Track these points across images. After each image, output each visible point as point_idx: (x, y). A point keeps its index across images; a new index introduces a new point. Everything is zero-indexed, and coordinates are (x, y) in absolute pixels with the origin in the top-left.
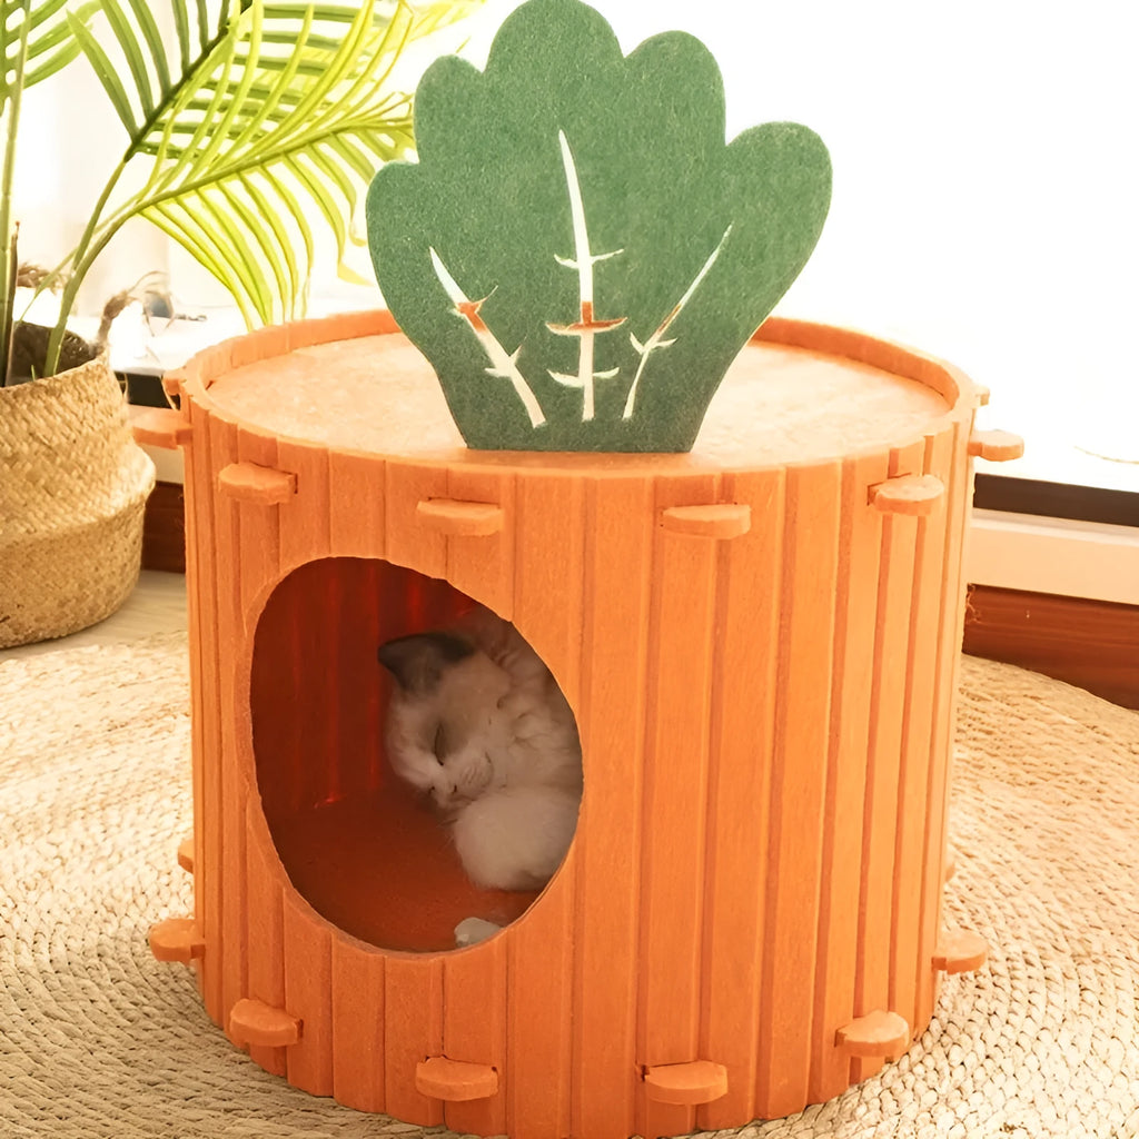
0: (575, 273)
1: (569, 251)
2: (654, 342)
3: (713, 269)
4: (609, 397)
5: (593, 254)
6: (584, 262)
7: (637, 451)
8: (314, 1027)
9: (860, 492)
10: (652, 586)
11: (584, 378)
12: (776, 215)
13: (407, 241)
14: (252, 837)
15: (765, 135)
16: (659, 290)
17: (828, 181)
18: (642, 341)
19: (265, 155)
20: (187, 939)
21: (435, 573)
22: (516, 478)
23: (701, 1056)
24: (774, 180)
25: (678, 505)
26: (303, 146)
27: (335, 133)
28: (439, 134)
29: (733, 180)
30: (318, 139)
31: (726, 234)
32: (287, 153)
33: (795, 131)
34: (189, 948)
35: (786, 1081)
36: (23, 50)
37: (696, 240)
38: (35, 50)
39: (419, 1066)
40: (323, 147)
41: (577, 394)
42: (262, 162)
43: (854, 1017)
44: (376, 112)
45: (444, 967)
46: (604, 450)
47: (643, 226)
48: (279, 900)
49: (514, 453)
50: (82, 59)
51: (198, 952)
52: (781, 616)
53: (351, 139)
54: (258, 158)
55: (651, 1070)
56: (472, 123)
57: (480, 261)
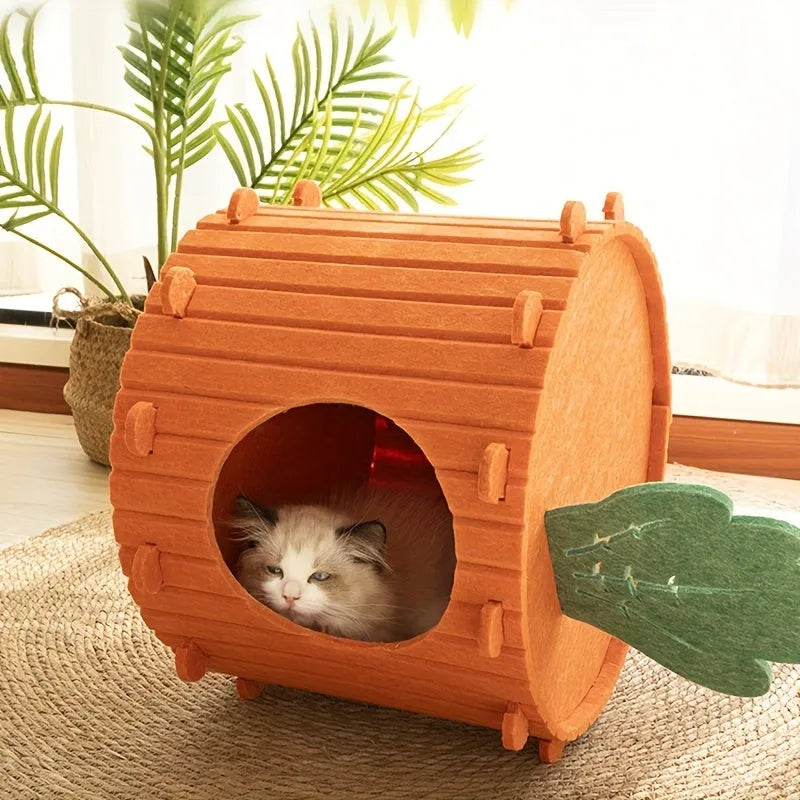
19: (338, 189)
26: (363, 182)
27: (382, 174)
30: (372, 178)
32: (352, 187)
36: (182, 147)
38: (192, 146)
40: (375, 183)
42: (338, 193)
44: (405, 162)
50: (218, 148)
53: (392, 176)
54: (335, 192)
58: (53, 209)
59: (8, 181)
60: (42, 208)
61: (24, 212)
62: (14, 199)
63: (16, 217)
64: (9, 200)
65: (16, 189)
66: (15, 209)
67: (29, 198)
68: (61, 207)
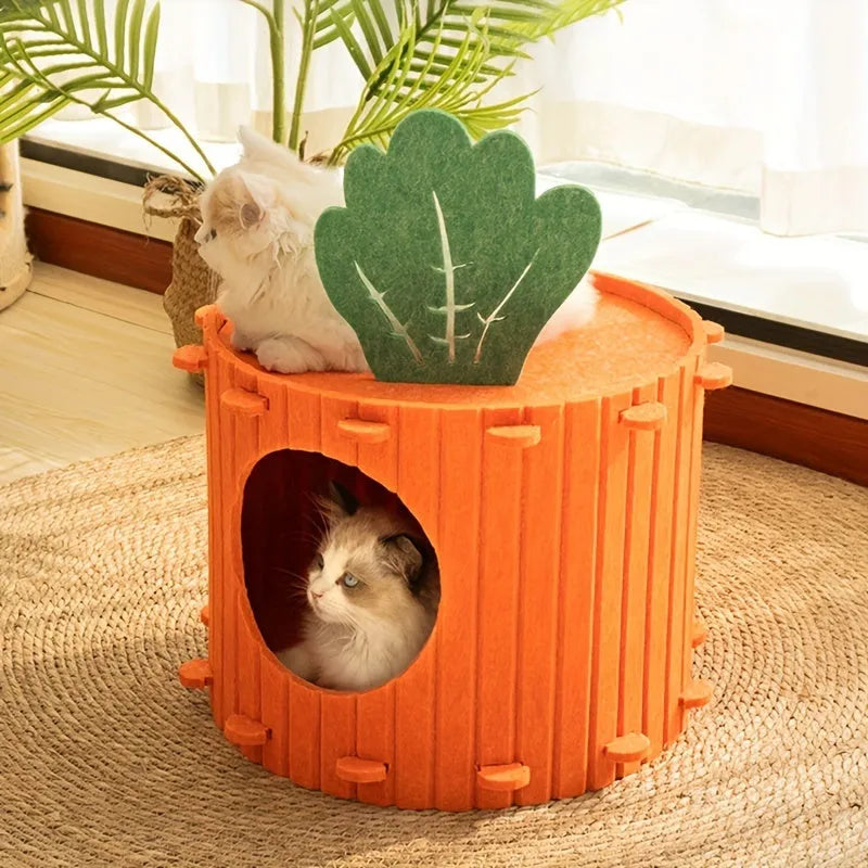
0: (443, 276)
1: (440, 263)
2: (491, 318)
3: (527, 274)
4: (464, 351)
5: (454, 265)
6: (449, 269)
7: (482, 384)
8: (278, 734)
9: (613, 417)
10: (482, 474)
11: (449, 339)
12: (566, 243)
13: (339, 255)
14: (241, 612)
15: (559, 194)
16: (495, 286)
17: (599, 221)
18: (485, 318)
20: (203, 673)
21: (349, 462)
22: (398, 408)
23: (516, 760)
24: (565, 221)
25: (496, 426)
28: (359, 192)
29: (540, 221)
31: (536, 254)
33: (578, 193)
34: (203, 680)
35: (570, 775)
37: (517, 257)
39: (339, 761)
41: (445, 348)
43: (618, 736)
45: (356, 701)
46: (461, 383)
47: (484, 249)
48: (257, 655)
49: (405, 385)
51: (208, 681)
52: (563, 491)
55: (482, 769)
56: (379, 186)
57: (385, 268)
58: (145, 93)
59: (94, 60)
60: (133, 92)
61: (116, 94)
62: (104, 80)
63: (108, 99)
64: (97, 80)
65: (103, 70)
66: (106, 90)
67: (118, 80)
68: (154, 91)
